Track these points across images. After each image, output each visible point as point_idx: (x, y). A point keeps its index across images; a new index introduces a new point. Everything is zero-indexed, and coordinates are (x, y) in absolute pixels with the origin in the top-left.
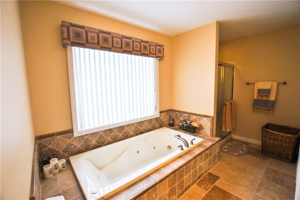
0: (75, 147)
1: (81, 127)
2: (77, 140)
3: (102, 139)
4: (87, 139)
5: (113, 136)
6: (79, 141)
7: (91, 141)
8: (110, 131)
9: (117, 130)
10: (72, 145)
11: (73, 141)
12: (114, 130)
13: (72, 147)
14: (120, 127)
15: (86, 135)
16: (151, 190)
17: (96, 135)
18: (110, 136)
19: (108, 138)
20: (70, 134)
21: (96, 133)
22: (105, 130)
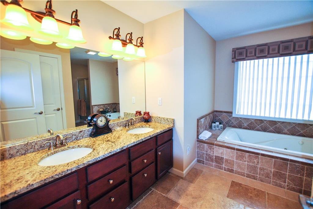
0: (232, 123)
1: (238, 112)
2: (234, 119)
3: (253, 125)
4: (241, 121)
5: (263, 127)
6: (235, 120)
7: (243, 123)
8: (261, 122)
9: (269, 123)
10: (231, 121)
11: (232, 119)
12: (265, 122)
13: (231, 122)
14: (272, 121)
15: (241, 118)
16: (253, 155)
17: (247, 120)
18: (260, 126)
19: (258, 127)
20: (231, 114)
21: (248, 119)
22: (256, 119)
